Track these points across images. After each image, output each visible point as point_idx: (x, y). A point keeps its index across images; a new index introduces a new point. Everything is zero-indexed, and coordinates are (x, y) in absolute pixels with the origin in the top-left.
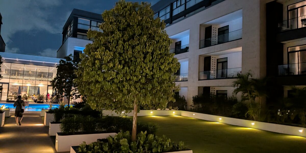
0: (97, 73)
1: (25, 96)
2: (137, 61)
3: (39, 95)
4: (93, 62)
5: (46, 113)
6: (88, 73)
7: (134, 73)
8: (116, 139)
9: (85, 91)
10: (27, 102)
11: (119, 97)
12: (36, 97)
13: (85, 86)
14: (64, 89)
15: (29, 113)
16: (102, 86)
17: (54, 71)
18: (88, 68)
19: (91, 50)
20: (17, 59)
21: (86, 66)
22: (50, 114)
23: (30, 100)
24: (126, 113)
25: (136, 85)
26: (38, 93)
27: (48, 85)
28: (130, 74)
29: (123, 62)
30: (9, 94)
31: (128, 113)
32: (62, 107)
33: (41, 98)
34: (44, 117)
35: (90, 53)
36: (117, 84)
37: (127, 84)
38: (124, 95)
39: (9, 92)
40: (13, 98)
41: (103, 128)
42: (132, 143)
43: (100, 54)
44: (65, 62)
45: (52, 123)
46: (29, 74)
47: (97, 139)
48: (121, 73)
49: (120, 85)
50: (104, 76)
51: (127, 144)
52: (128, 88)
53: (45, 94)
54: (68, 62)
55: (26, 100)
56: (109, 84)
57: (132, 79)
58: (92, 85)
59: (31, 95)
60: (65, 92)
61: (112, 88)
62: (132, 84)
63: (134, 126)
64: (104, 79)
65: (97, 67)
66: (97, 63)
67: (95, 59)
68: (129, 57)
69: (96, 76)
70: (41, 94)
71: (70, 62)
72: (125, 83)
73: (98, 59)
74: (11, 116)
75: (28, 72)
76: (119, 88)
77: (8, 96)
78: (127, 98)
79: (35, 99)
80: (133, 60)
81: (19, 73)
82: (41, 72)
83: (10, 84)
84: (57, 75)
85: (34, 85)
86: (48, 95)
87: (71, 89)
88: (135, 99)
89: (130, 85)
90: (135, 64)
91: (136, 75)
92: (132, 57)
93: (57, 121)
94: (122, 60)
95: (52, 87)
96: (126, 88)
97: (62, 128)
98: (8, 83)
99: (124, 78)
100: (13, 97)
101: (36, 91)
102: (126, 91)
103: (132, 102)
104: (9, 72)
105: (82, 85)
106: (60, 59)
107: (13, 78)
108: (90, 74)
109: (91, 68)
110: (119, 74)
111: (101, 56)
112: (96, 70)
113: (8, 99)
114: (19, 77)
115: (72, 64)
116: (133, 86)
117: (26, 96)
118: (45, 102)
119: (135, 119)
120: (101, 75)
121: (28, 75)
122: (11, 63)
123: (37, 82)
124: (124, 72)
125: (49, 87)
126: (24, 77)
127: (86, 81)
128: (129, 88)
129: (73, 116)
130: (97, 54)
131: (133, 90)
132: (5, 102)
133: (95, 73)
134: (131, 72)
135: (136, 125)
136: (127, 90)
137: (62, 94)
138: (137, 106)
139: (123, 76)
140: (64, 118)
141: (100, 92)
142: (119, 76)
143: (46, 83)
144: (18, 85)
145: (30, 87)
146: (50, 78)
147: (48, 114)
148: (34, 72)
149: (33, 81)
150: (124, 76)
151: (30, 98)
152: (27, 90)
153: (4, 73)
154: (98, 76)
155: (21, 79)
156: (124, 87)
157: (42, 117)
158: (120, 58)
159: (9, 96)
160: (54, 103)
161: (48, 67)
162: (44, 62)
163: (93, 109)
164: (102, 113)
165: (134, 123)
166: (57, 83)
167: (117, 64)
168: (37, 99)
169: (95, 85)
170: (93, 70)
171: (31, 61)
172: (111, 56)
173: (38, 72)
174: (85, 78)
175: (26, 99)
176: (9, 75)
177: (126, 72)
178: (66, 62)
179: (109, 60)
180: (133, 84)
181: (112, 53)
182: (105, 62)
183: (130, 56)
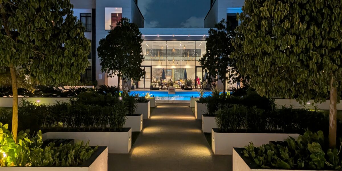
0: (264, 39)
1: (170, 82)
2: (333, 13)
3: (186, 79)
4: (258, 24)
5: (196, 103)
6: (251, 42)
7: (328, 35)
8: (301, 142)
9: (247, 70)
10: (173, 89)
11: (302, 76)
12: (183, 83)
13: (247, 62)
14: (216, 70)
15: (176, 102)
16: (273, 59)
17: (202, 46)
18: (250, 34)
19: (253, 6)
20: (158, 35)
21: (247, 32)
22: (201, 104)
23: (176, 86)
24: (316, 103)
25: (333, 55)
26: (185, 77)
27: (197, 65)
28: (322, 37)
29: (307, 18)
30: (152, 80)
31: (320, 102)
32: (216, 94)
33: (189, 83)
34: (194, 107)
35: (252, 11)
36: (299, 55)
37: (316, 54)
38: (311, 72)
39: (152, 77)
40: (157, 84)
41: (277, 126)
42: (329, 151)
43: (268, 9)
44: (216, 31)
45: (205, 115)
46: (173, 53)
47: (270, 141)
48: (305, 37)
49: (304, 56)
50: (276, 44)
51: (320, 151)
52: (317, 60)
53: (194, 78)
54: (220, 31)
55: (171, 87)
56: (285, 55)
57: (325, 45)
58: (257, 59)
59: (177, 80)
60: (219, 73)
61: (289, 62)
62: (325, 53)
63: (333, 123)
64: (275, 49)
65: (264, 31)
66: (264, 24)
67: (261, 19)
68: (318, 9)
69: (263, 44)
70: (188, 78)
71: (223, 30)
72: (312, 54)
73: (265, 18)
74: (156, 106)
75: (171, 50)
76: (302, 62)
77: (151, 83)
78: (318, 76)
79: (182, 85)
80: (326, 13)
81: (162, 52)
82: (186, 49)
83: (153, 67)
84: (207, 50)
85: (180, 67)
86: (197, 79)
87: (227, 69)
88: (332, 78)
89: (322, 56)
90: (331, 19)
91: (332, 37)
92: (323, 8)
93: (211, 114)
94: (305, 15)
95: (201, 68)
96: (314, 60)
97: (218, 123)
98: (151, 67)
99: (310, 45)
100: (157, 82)
101: (182, 75)
102: (315, 65)
103: (326, 84)
104: (150, 52)
105: (243, 61)
106: (210, 29)
107: (155, 59)
108: (254, 42)
109: (255, 33)
110: (301, 39)
111: (269, 13)
112: (262, 36)
113: (152, 86)
114: (162, 58)
115: (226, 33)
116: (328, 58)
117: (172, 82)
118: (194, 89)
119: (334, 113)
120: (271, 43)
121: (172, 55)
122: (152, 40)
123: (183, 63)
124: (310, 35)
125: (197, 68)
126: (167, 57)
127: (249, 53)
128: (320, 61)
129: (233, 106)
130: (264, 11)
131: (329, 64)
132: (149, 90)
133: (262, 40)
134: (323, 33)
135: (335, 122)
136: (317, 63)
137: (215, 77)
138: (335, 90)
139: (308, 40)
140: (220, 110)
141: (270, 69)
142: (302, 41)
143: (193, 63)
144: (161, 68)
145: (174, 69)
146: (198, 56)
147: (199, 103)
148: (179, 49)
149: (178, 61)
150: (310, 41)
151: (176, 83)
152: (172, 73)
153: (145, 54)
154: (266, 45)
155: (165, 60)
156: (311, 58)
157: (191, 107)
158: (301, 13)
159: (153, 83)
160: (206, 89)
161: (195, 42)
162: (189, 35)
163: (261, 95)
164: (274, 103)
165: (332, 118)
166: (208, 61)
167: (297, 23)
168: (184, 86)
169: (262, 59)
170: (257, 37)
171: (174, 35)
172: (286, 11)
173: (183, 50)
174: (247, 49)
175: (172, 85)
176: (150, 56)
177: (314, 34)
178: (218, 31)
179: (282, 18)
180: (327, 53)
181: (287, 6)
182: (276, 21)
183: (320, 6)
